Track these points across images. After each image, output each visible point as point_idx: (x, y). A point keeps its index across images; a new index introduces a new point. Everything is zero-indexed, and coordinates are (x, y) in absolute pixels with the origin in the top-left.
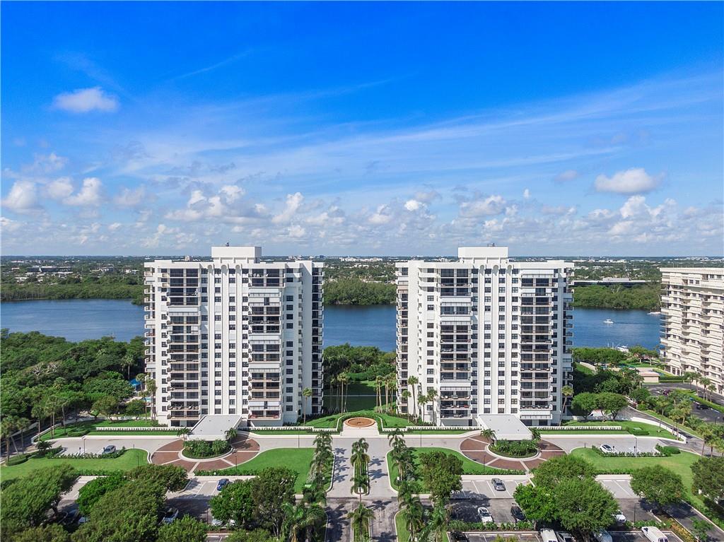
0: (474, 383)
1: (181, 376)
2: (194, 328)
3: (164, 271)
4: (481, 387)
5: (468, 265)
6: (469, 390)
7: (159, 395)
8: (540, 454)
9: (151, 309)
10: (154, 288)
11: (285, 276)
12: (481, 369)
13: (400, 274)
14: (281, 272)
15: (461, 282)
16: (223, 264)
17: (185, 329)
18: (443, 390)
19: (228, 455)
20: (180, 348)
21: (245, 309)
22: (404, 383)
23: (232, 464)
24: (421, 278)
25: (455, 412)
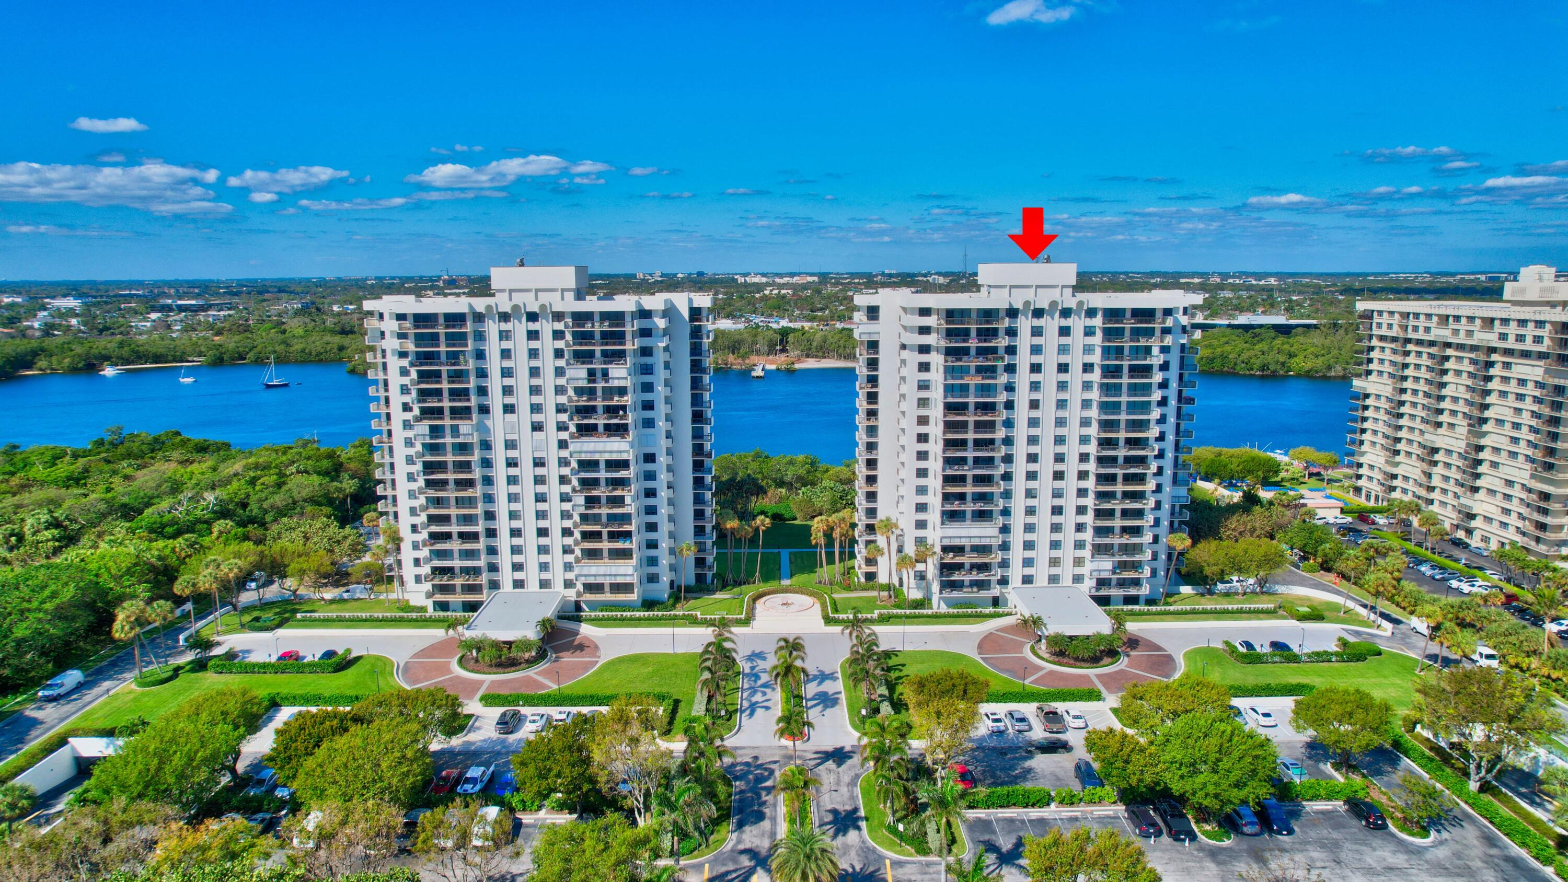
0: (1005, 529)
1: (445, 519)
2: (465, 427)
3: (401, 317)
4: (1017, 537)
5: (997, 300)
6: (996, 542)
7: (407, 554)
8: (1126, 659)
9: (382, 390)
10: (384, 351)
11: (637, 325)
12: (1019, 503)
13: (865, 318)
14: (628, 318)
15: (985, 334)
16: (514, 302)
17: (448, 431)
18: (946, 542)
19: (543, 666)
20: (441, 467)
21: (560, 390)
22: (871, 528)
23: (551, 684)
24: (905, 328)
25: (967, 583)
